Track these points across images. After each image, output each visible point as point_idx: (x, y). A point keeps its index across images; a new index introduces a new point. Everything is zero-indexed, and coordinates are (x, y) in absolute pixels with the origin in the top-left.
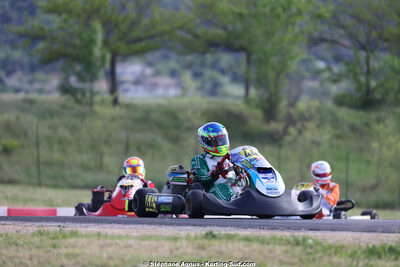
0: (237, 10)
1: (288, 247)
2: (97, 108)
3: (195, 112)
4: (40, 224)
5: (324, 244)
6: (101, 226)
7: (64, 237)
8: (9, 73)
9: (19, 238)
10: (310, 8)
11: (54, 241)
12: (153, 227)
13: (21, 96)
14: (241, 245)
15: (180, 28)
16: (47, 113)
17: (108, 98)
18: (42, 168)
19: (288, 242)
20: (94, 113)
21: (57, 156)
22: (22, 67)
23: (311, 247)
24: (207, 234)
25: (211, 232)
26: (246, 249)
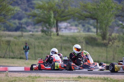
0: (93, 7)
1: (102, 81)
2: (52, 37)
3: (81, 38)
4: (31, 73)
5: (113, 79)
6: (49, 74)
7: (36, 78)
8: (28, 26)
9: (23, 78)
10: (115, 6)
11: (33, 79)
12: (64, 74)
13: (31, 33)
14: (88, 80)
15: (77, 13)
16: (38, 38)
17: (56, 33)
18: (36, 54)
19: (102, 79)
20: (51, 38)
21: (40, 51)
22: (31, 24)
23: (109, 81)
24: (78, 77)
25: (80, 76)
26: (90, 81)
